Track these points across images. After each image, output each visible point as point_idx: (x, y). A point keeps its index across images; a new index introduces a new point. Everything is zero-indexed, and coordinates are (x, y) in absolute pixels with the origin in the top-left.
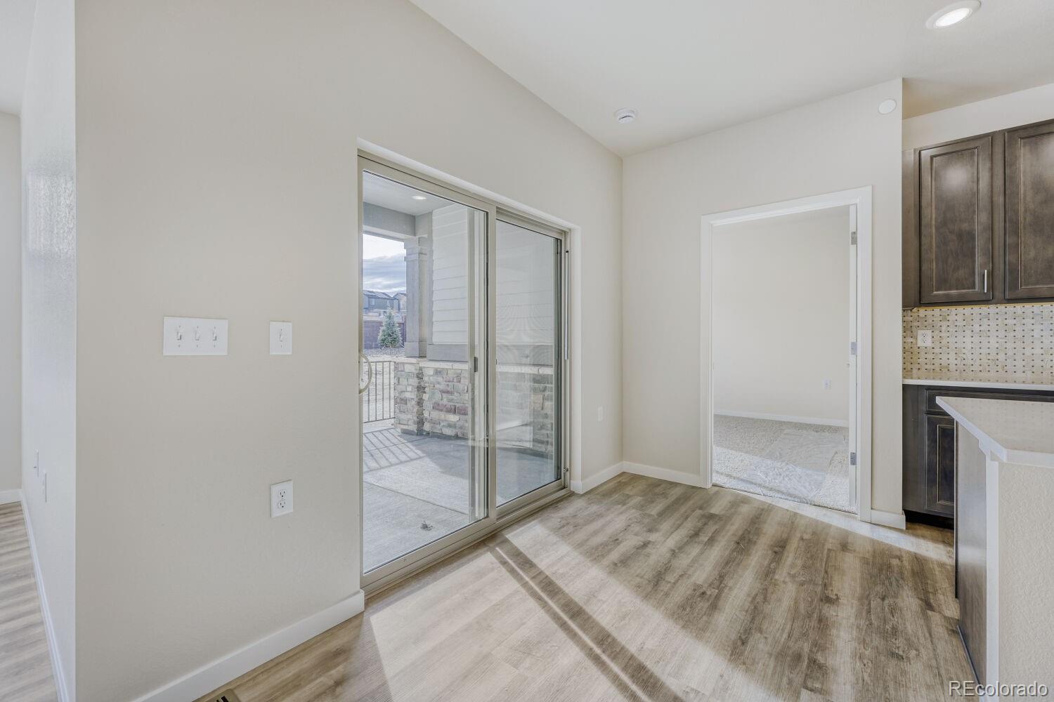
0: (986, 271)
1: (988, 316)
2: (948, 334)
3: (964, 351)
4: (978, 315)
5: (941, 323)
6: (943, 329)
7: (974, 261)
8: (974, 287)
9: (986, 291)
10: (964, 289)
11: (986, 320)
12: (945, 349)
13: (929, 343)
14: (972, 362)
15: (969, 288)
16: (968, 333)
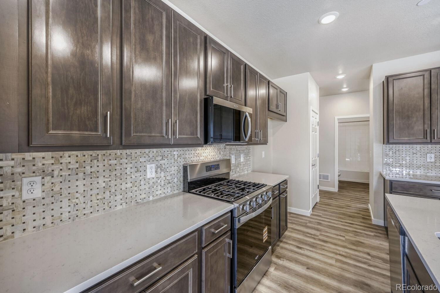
0: (109, 112)
1: (97, 158)
2: (61, 179)
3: (77, 195)
4: (90, 156)
5: (54, 167)
6: (56, 173)
7: (96, 100)
8: (96, 130)
9: (108, 136)
10: (87, 131)
11: (95, 161)
12: (57, 196)
13: (38, 193)
14: (84, 206)
15: (91, 131)
16: (81, 175)
